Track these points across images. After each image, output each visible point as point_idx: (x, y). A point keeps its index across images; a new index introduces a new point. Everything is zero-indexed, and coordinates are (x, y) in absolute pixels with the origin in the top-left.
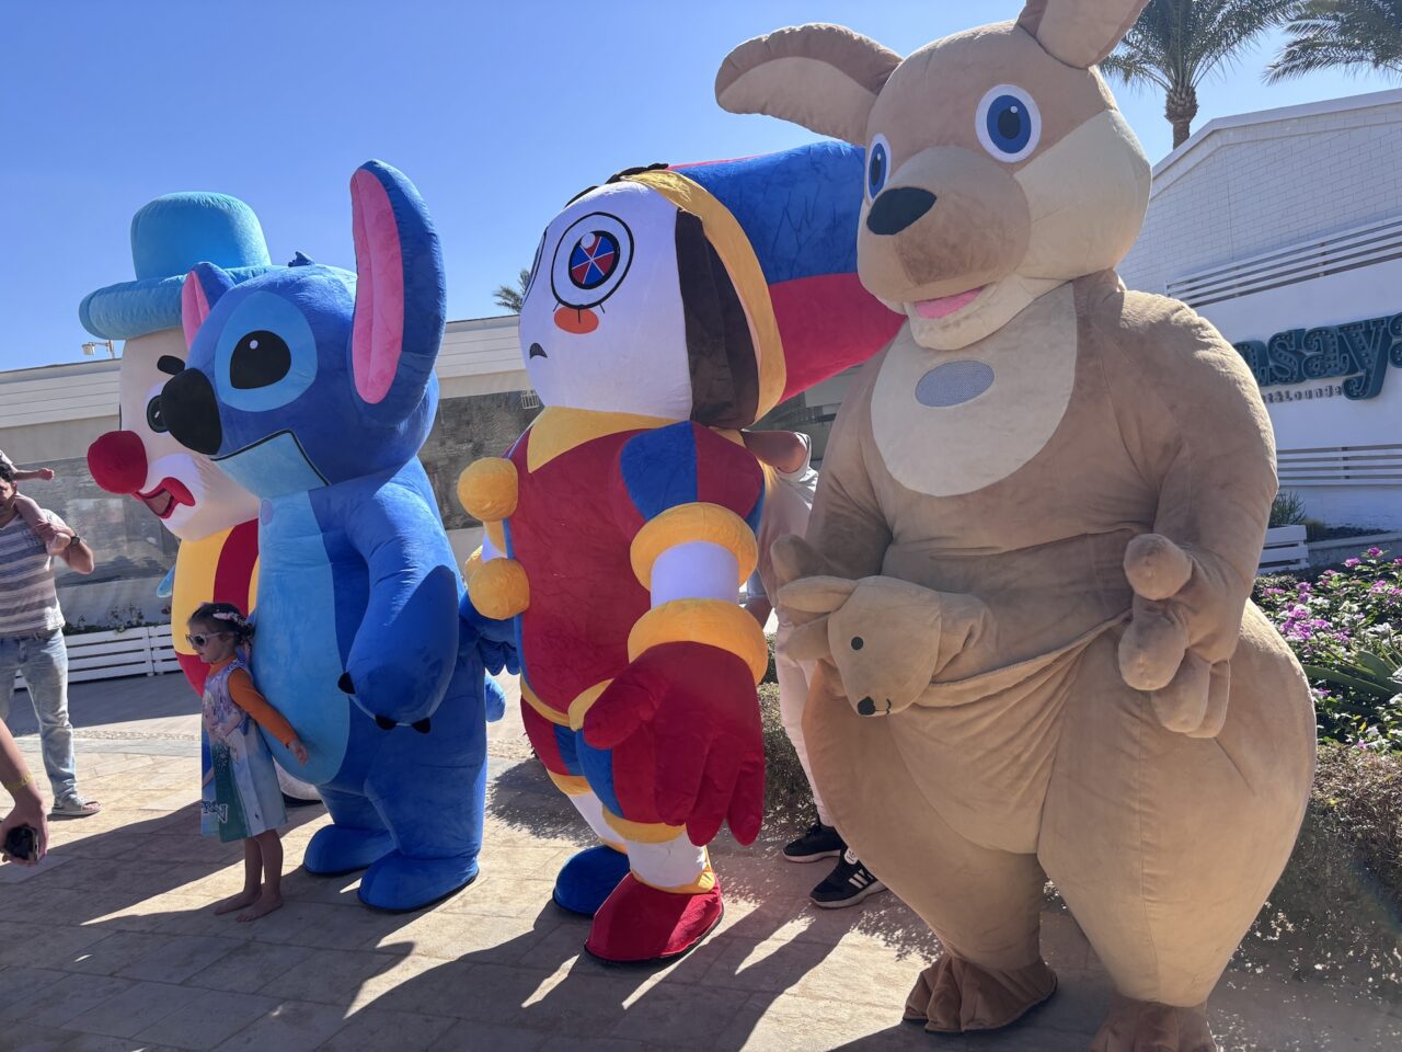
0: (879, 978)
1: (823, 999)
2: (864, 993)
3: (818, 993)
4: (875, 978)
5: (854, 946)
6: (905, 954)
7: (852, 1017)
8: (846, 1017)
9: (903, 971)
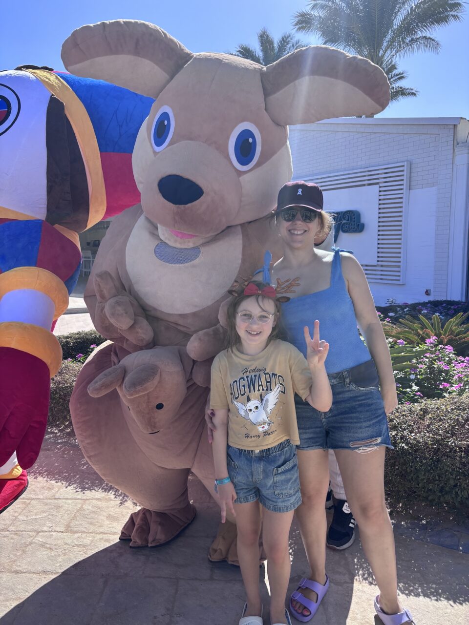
0: (109, 517)
1: (77, 532)
2: (100, 526)
3: (75, 529)
4: (107, 517)
5: (97, 499)
6: (124, 502)
7: (92, 541)
8: (89, 542)
9: (122, 512)
